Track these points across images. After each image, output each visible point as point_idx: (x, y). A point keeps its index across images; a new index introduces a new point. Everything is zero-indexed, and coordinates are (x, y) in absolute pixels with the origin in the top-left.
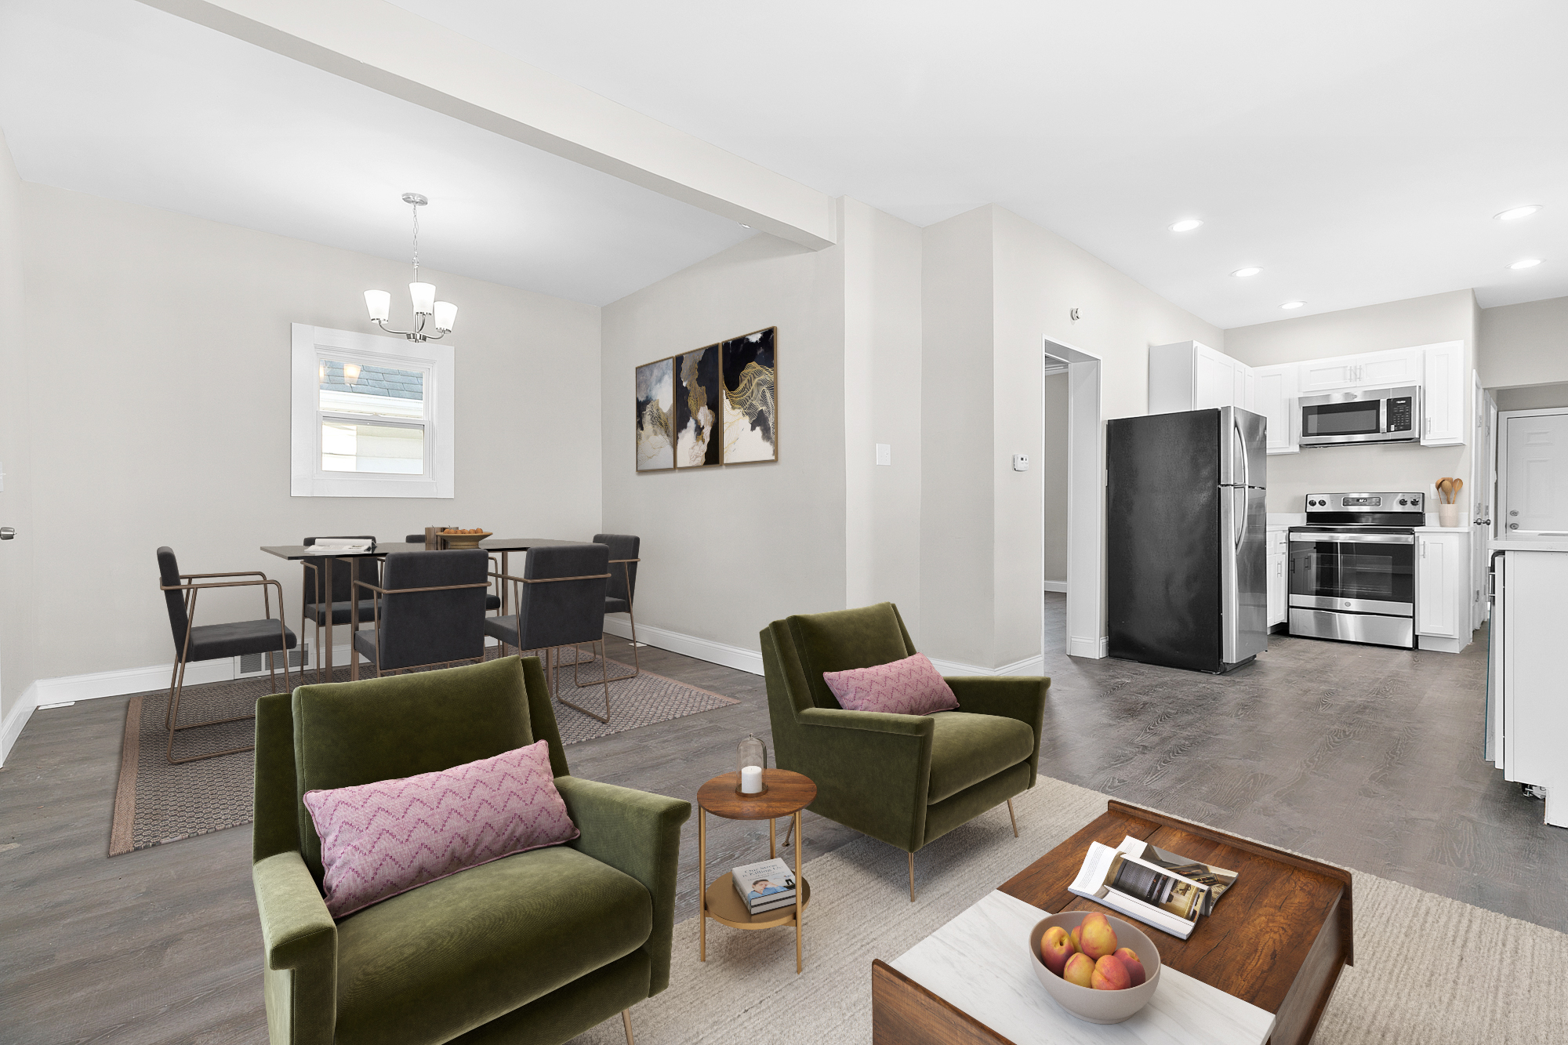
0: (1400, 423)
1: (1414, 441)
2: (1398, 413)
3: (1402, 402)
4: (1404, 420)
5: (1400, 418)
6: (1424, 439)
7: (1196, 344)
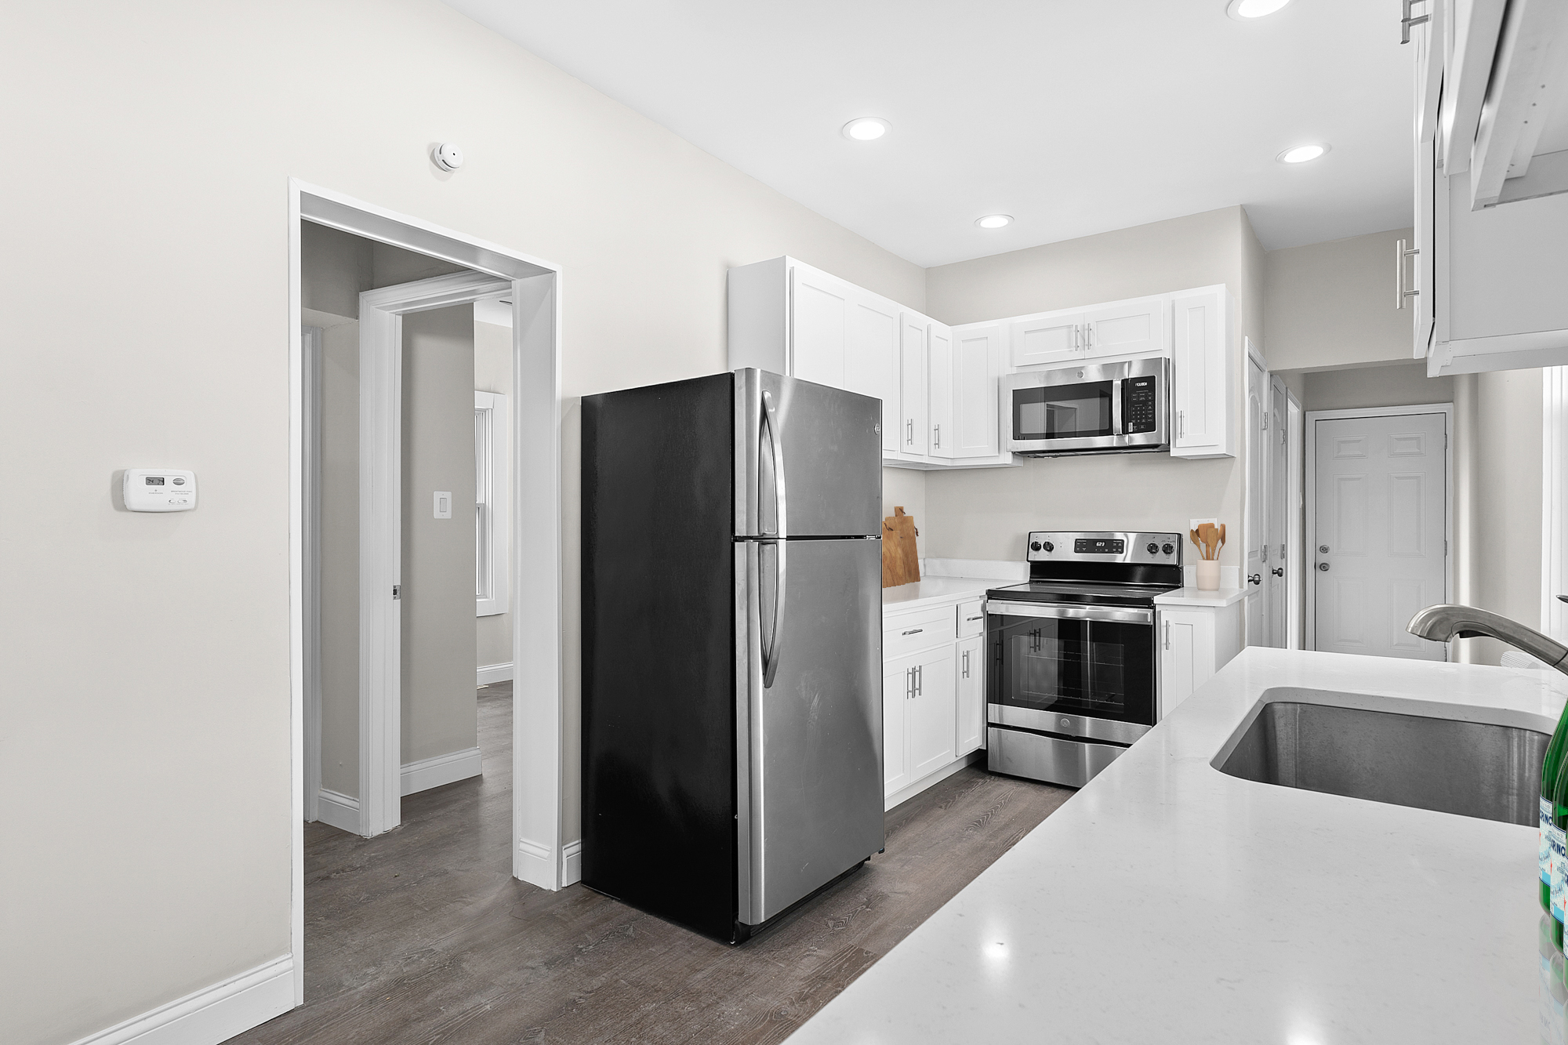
0: (1141, 419)
1: (1160, 449)
2: (1139, 402)
3: (1143, 384)
4: (1146, 415)
5: (1141, 410)
6: (1175, 446)
7: (791, 262)
